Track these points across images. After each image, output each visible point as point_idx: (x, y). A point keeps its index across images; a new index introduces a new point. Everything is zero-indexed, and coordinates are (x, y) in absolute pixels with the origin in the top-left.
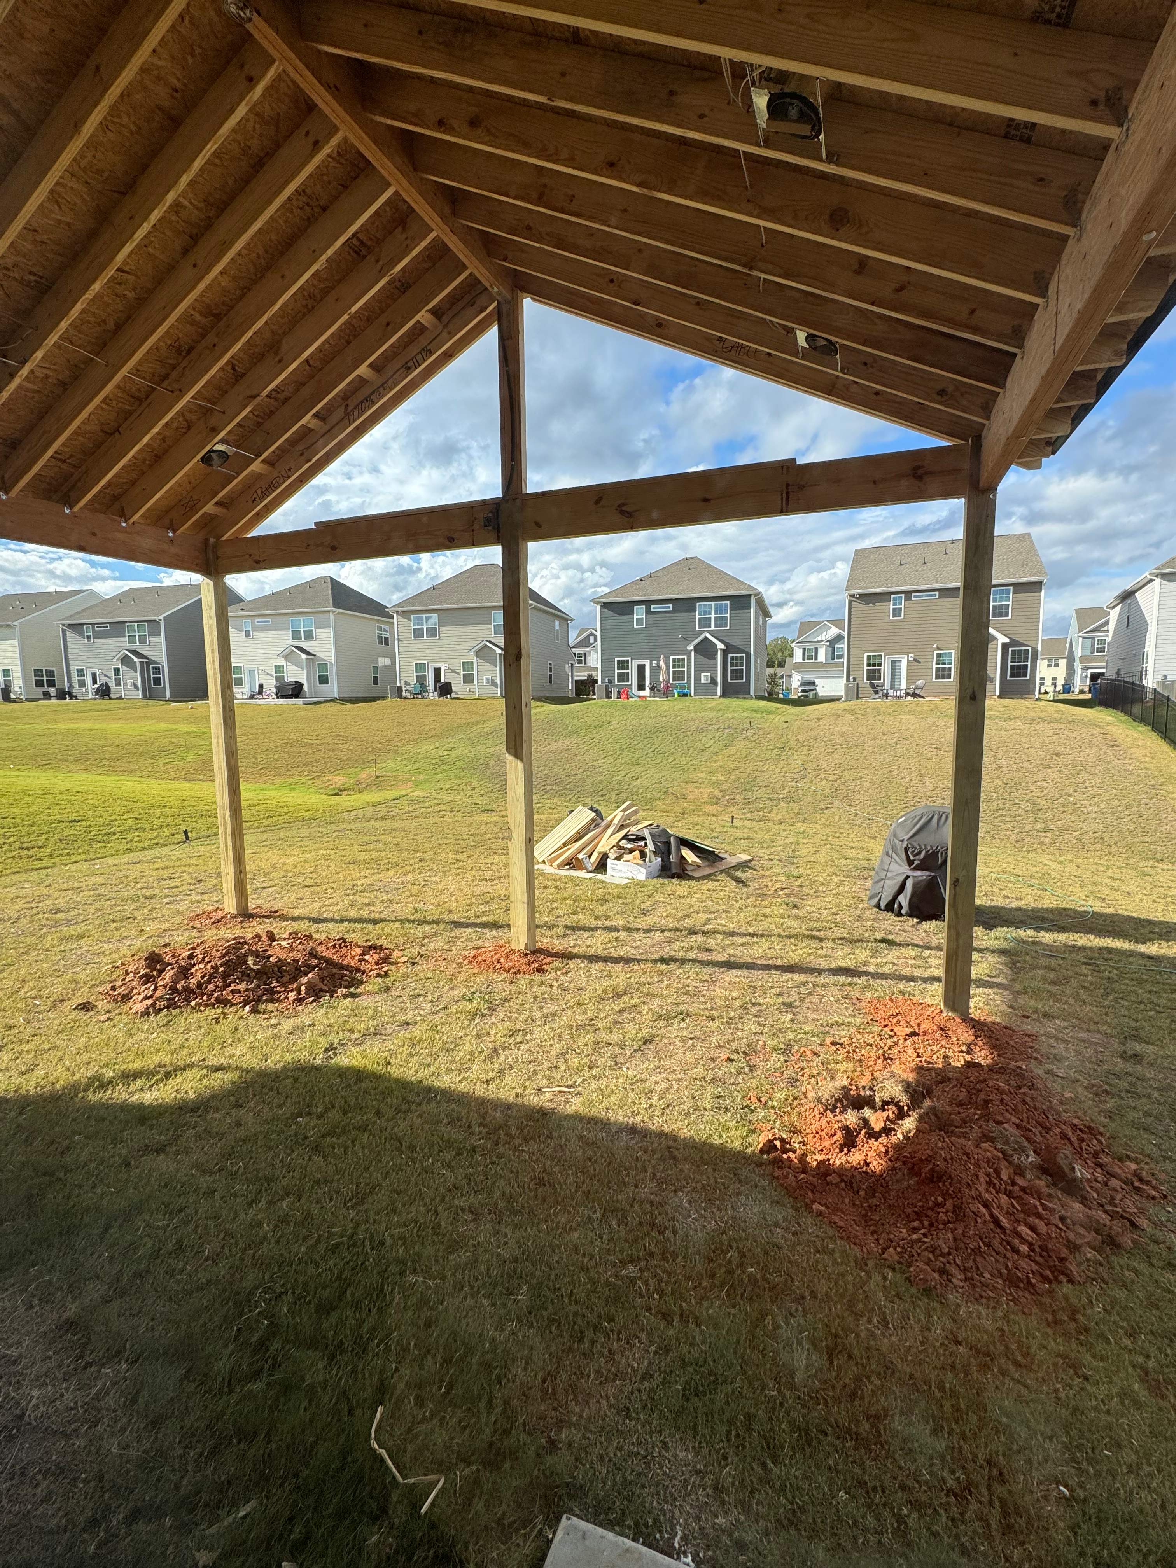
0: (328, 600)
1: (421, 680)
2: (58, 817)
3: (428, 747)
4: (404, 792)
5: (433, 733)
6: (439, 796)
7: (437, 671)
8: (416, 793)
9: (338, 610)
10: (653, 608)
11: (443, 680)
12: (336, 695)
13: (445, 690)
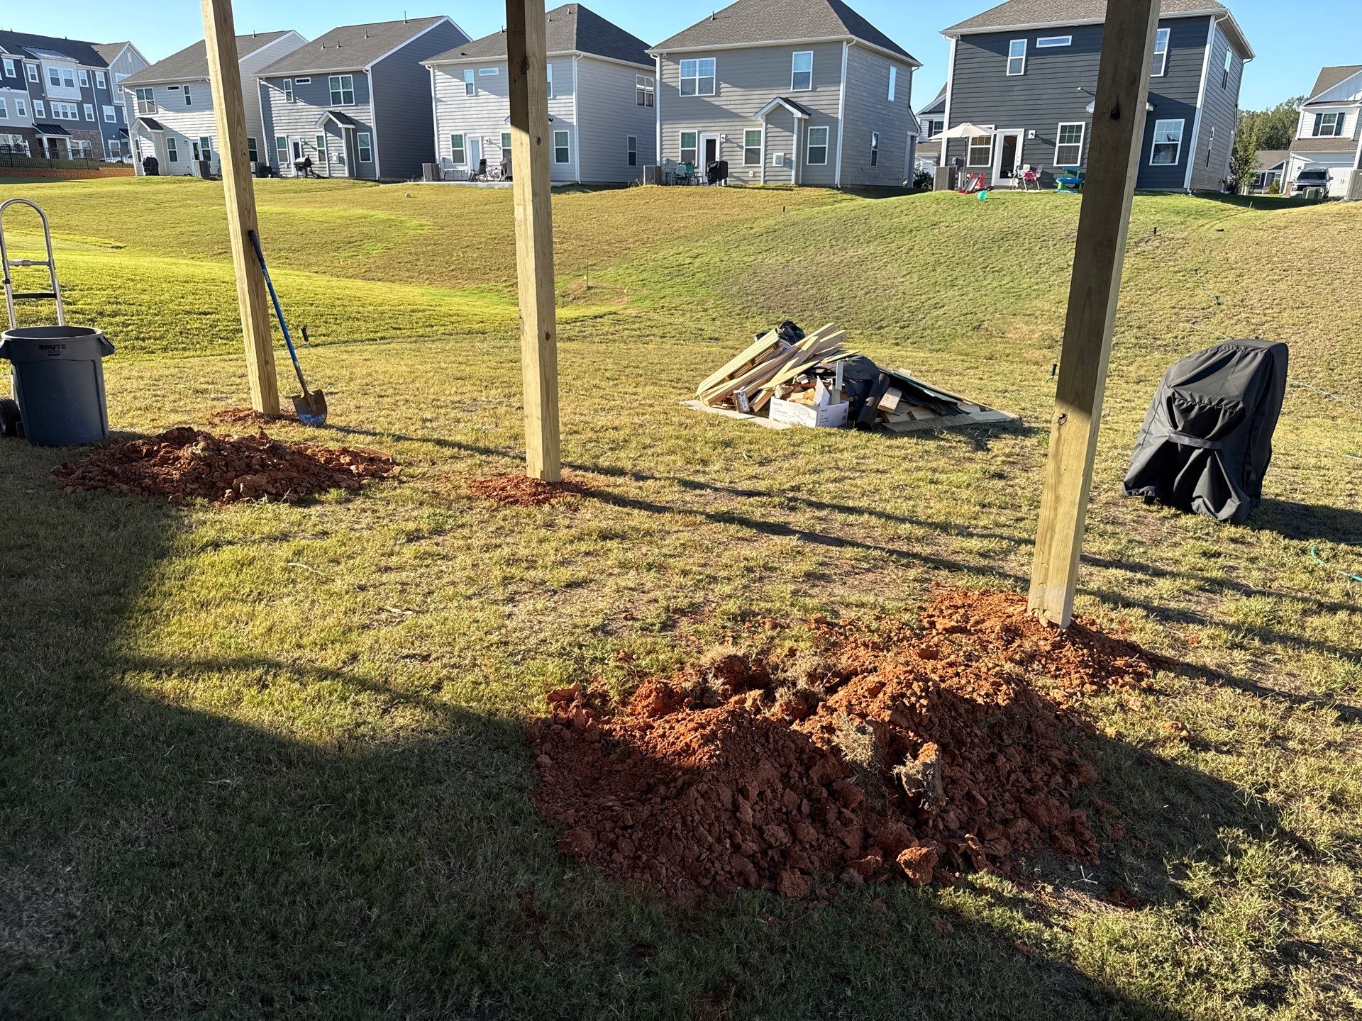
0: (571, 40)
1: (688, 158)
2: (187, 308)
3: (667, 254)
4: (613, 309)
5: (682, 233)
6: (656, 316)
7: (711, 144)
8: (628, 311)
9: (583, 53)
10: (1041, 43)
11: (717, 159)
12: (578, 179)
13: (718, 172)
